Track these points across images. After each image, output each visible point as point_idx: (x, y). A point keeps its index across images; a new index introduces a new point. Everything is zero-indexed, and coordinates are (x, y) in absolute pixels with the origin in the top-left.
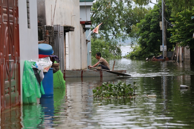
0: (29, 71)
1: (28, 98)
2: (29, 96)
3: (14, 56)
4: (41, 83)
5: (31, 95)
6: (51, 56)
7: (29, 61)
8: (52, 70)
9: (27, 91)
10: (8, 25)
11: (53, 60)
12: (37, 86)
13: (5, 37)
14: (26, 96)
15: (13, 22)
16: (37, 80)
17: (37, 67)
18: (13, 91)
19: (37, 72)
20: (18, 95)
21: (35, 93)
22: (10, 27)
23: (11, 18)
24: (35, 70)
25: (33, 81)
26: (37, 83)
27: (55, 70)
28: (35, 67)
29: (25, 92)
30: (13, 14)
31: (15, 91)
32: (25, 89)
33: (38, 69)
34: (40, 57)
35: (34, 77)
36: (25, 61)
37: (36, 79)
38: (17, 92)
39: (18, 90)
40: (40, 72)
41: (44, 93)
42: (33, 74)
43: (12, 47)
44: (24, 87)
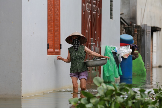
0: (109, 55)
1: (107, 77)
2: (108, 76)
3: (96, 41)
4: (120, 65)
5: (110, 75)
6: (132, 45)
7: (110, 46)
8: (132, 57)
9: (107, 71)
10: (91, 13)
11: (132, 48)
12: (116, 67)
13: (88, 23)
14: (106, 75)
15: (96, 12)
16: (115, 63)
17: (116, 51)
18: (94, 70)
19: (116, 55)
20: (99, 74)
21: (113, 73)
22: (92, 15)
23: (94, 8)
24: (115, 54)
25: (112, 63)
26: (115, 65)
27: (134, 57)
28: (114, 51)
29: (105, 72)
30: (96, 5)
31: (95, 70)
32: (106, 70)
33: (117, 53)
34: (121, 45)
35: (113, 59)
36: (107, 46)
37: (115, 61)
38: (98, 71)
39: (99, 70)
40: (118, 56)
41: (122, 74)
42: (112, 57)
43: (94, 32)
44: (104, 68)
